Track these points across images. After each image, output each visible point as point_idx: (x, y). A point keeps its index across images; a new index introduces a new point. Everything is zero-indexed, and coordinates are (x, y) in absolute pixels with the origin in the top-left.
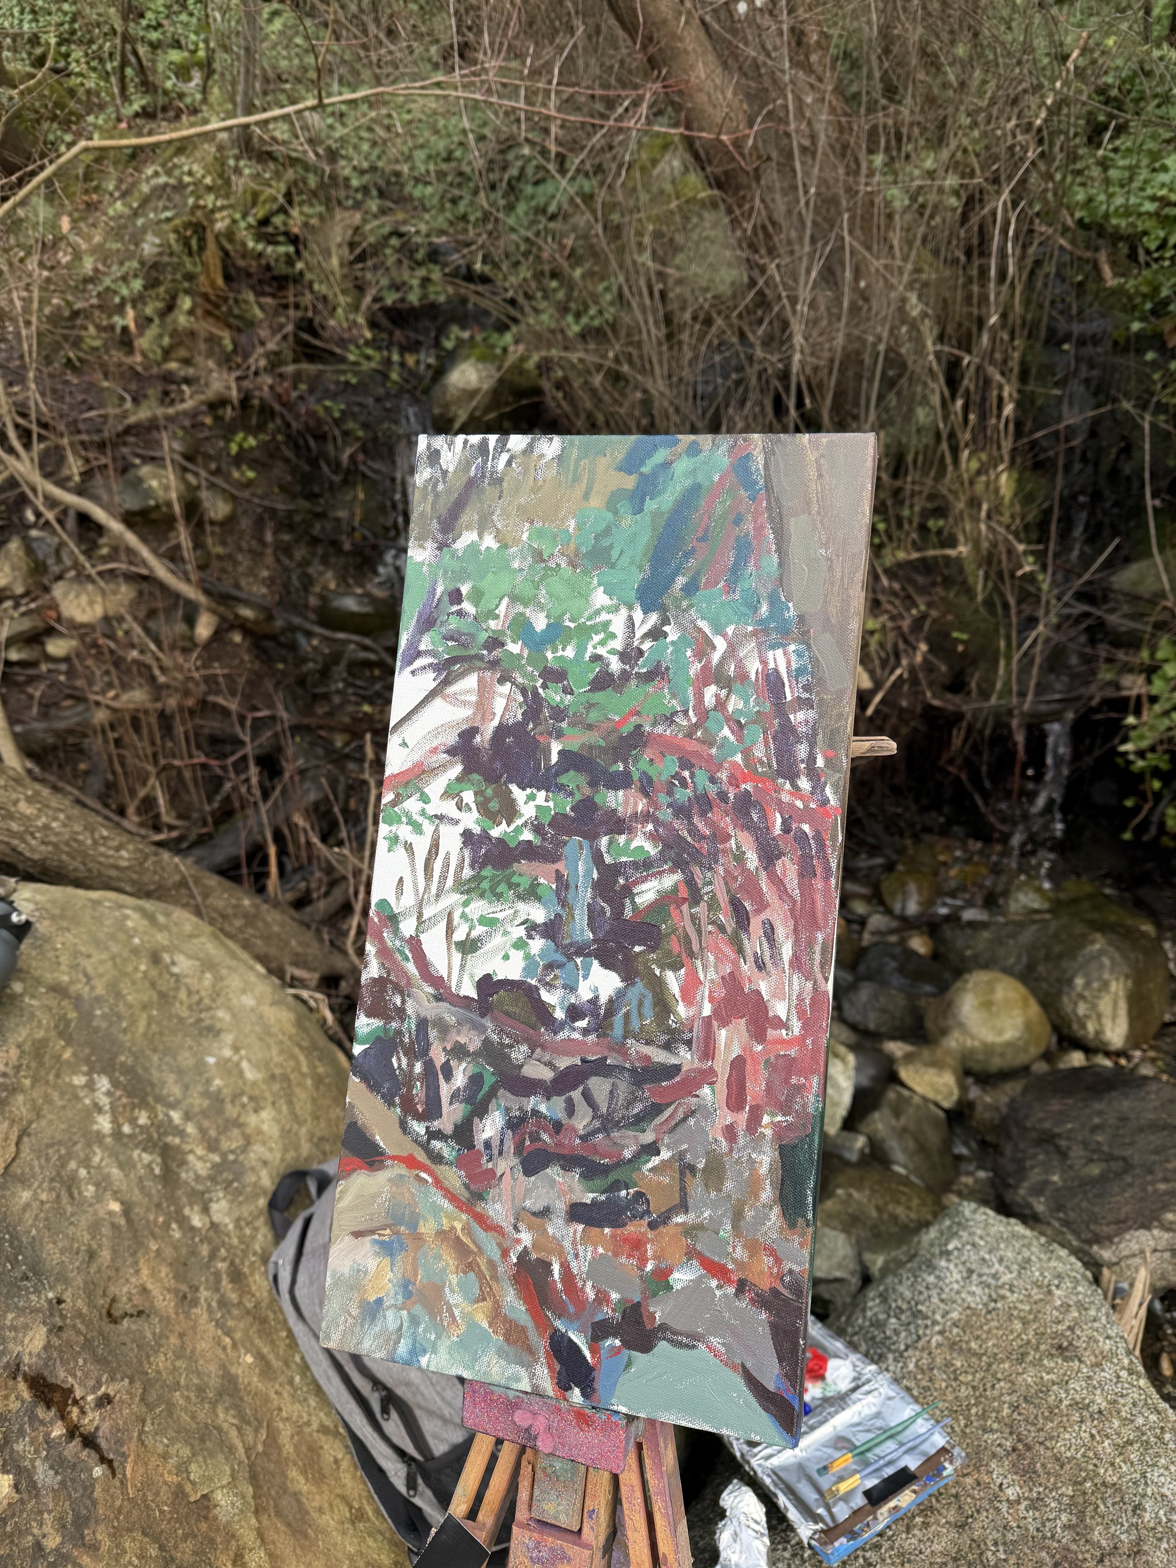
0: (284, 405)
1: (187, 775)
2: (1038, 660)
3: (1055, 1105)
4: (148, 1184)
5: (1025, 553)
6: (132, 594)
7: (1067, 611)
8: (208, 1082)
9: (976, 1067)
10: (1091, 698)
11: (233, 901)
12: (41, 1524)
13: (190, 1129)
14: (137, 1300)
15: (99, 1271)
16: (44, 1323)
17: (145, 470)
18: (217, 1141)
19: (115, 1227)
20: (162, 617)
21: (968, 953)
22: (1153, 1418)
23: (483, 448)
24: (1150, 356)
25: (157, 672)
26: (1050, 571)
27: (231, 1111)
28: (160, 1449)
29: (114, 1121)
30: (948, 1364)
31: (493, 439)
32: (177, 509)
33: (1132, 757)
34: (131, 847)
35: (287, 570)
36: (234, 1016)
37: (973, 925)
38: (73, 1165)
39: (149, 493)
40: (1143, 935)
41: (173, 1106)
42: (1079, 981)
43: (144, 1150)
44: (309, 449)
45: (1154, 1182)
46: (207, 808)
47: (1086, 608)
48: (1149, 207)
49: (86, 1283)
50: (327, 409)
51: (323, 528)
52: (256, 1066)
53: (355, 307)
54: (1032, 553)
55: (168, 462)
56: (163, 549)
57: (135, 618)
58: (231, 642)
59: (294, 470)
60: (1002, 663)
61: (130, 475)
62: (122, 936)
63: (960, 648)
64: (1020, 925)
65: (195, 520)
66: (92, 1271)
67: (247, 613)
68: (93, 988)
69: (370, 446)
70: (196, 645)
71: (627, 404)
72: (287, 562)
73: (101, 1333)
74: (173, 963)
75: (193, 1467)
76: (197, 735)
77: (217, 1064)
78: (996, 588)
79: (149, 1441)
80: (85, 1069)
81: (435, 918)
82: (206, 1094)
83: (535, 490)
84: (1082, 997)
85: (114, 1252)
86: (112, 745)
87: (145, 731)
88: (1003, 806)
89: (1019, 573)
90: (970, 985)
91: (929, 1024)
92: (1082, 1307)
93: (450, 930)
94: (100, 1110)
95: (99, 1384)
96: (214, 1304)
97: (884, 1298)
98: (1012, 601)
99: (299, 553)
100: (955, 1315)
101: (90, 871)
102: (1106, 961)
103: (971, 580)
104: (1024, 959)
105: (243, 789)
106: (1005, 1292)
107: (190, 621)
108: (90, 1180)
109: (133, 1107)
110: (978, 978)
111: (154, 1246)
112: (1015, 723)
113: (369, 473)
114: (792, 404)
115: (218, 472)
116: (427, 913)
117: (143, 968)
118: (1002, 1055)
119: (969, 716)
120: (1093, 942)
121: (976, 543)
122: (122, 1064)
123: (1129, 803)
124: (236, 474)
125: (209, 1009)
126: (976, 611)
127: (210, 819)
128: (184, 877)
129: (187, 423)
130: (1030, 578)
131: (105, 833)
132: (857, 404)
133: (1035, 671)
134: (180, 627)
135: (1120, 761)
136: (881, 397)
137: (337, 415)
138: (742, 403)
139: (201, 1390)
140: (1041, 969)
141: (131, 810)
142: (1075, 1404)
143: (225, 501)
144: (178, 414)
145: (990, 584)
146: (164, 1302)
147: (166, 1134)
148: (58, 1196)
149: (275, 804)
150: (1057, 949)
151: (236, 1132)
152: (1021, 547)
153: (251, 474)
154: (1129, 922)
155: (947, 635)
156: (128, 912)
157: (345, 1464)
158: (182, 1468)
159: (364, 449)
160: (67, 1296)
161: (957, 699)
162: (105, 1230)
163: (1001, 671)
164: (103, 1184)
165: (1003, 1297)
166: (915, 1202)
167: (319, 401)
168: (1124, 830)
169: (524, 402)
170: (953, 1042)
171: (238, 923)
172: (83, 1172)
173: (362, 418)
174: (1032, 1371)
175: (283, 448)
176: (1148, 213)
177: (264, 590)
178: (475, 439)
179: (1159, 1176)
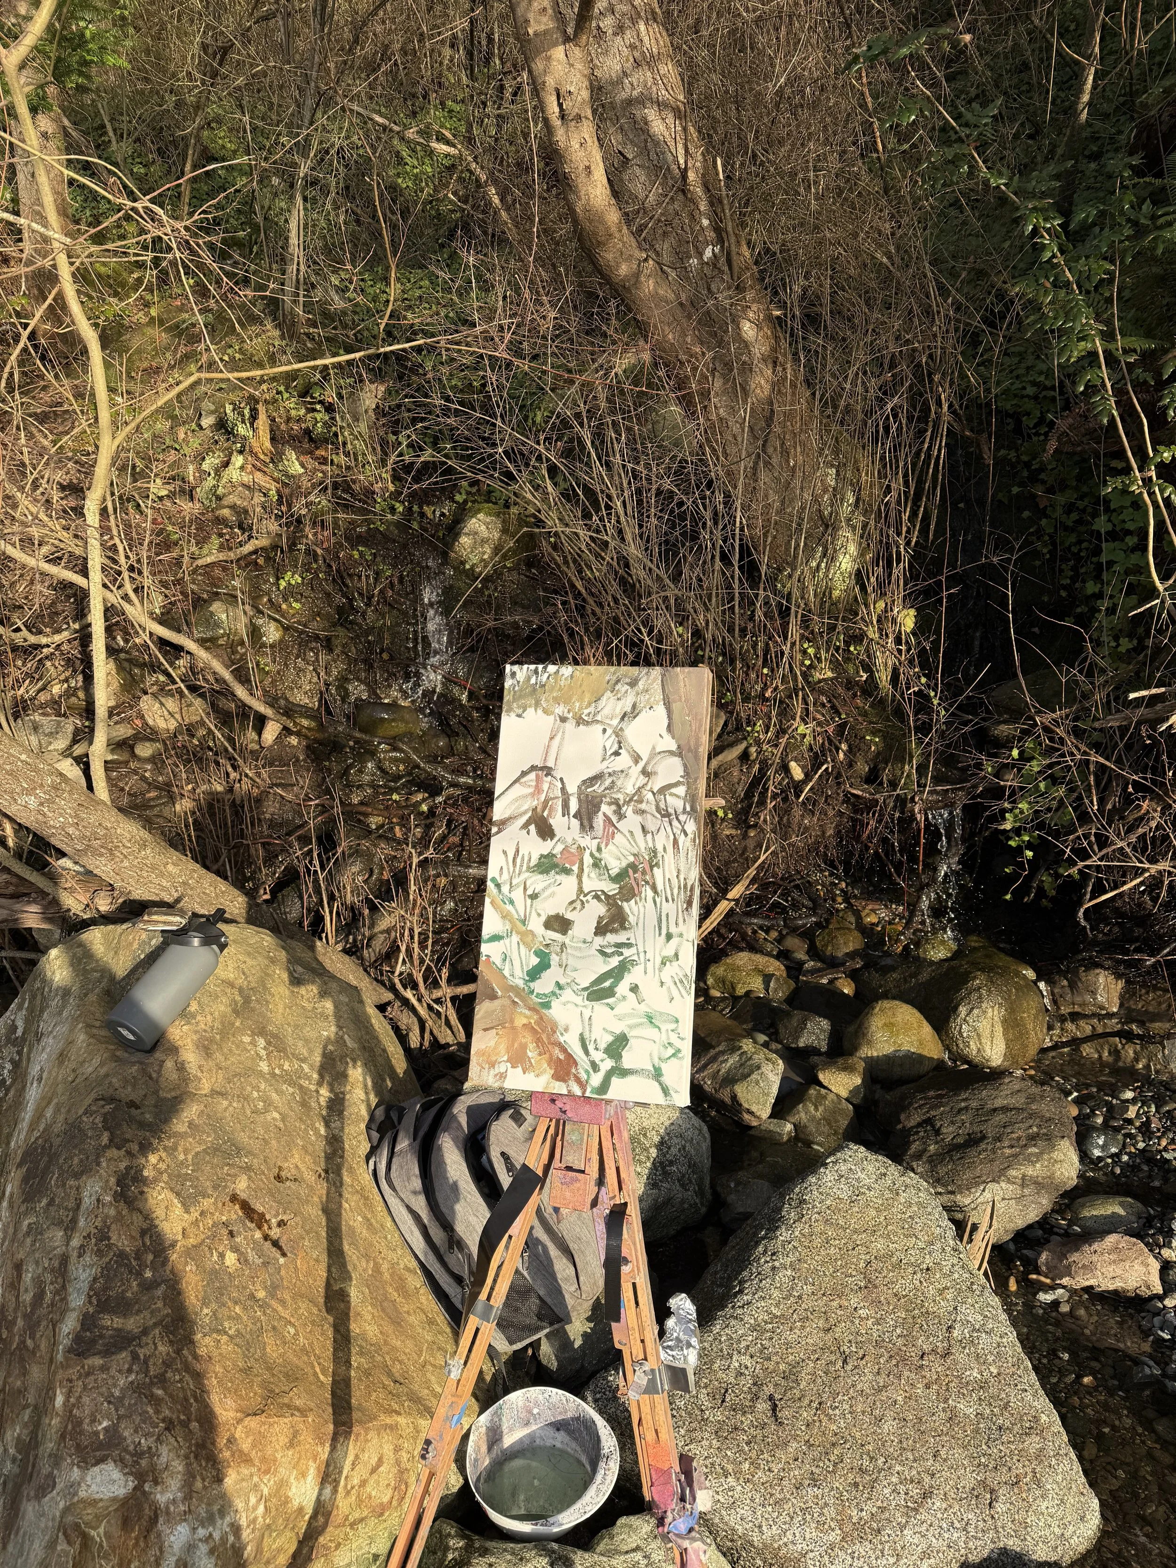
0: (325, 549)
2: (933, 757)
3: (933, 1094)
5: (919, 675)
7: (953, 719)
9: (881, 1076)
10: (977, 787)
12: (254, 1284)
14: (294, 1170)
15: (271, 1151)
16: (247, 1175)
19: (277, 1127)
23: (536, 672)
24: (1026, 514)
26: (939, 688)
27: (340, 1067)
28: (314, 1255)
29: (270, 1065)
31: (540, 667)
33: (1010, 834)
36: (335, 1007)
38: (249, 1089)
39: (219, 625)
41: (302, 1060)
42: (963, 1010)
43: (289, 1085)
45: (1001, 1148)
47: (967, 717)
48: (1030, 390)
49: (264, 1157)
50: (360, 553)
53: (383, 462)
54: (925, 675)
55: (238, 600)
63: (873, 748)
66: (267, 1151)
69: (396, 582)
73: (275, 1186)
75: (334, 1270)
77: (329, 1036)
80: (249, 1032)
81: (517, 885)
82: (323, 1055)
83: (560, 689)
84: (964, 1021)
85: (278, 1142)
87: (218, 817)
91: (847, 1042)
93: (525, 889)
94: (261, 1058)
95: (278, 1214)
98: (910, 712)
100: (828, 1202)
102: (985, 993)
104: (922, 992)
108: (260, 1099)
109: (280, 1058)
110: (884, 1006)
112: (916, 808)
113: (394, 604)
116: (514, 882)
118: (901, 1065)
119: (881, 802)
120: (975, 978)
122: (271, 1032)
123: (1009, 870)
124: (284, 606)
126: (887, 718)
130: (924, 694)
133: (931, 765)
135: (1000, 837)
137: (369, 558)
140: (934, 1000)
143: (276, 627)
149: (330, 872)
153: (296, 605)
154: (1012, 967)
155: (862, 738)
157: (422, 1291)
158: (328, 1270)
159: (391, 585)
160: (255, 1164)
161: (872, 789)
162: (272, 1129)
164: (268, 1102)
168: (1006, 891)
170: (863, 1053)
172: (255, 1094)
174: (881, 1241)
175: (324, 583)
176: (1028, 396)
178: (533, 667)
179: (1006, 1144)
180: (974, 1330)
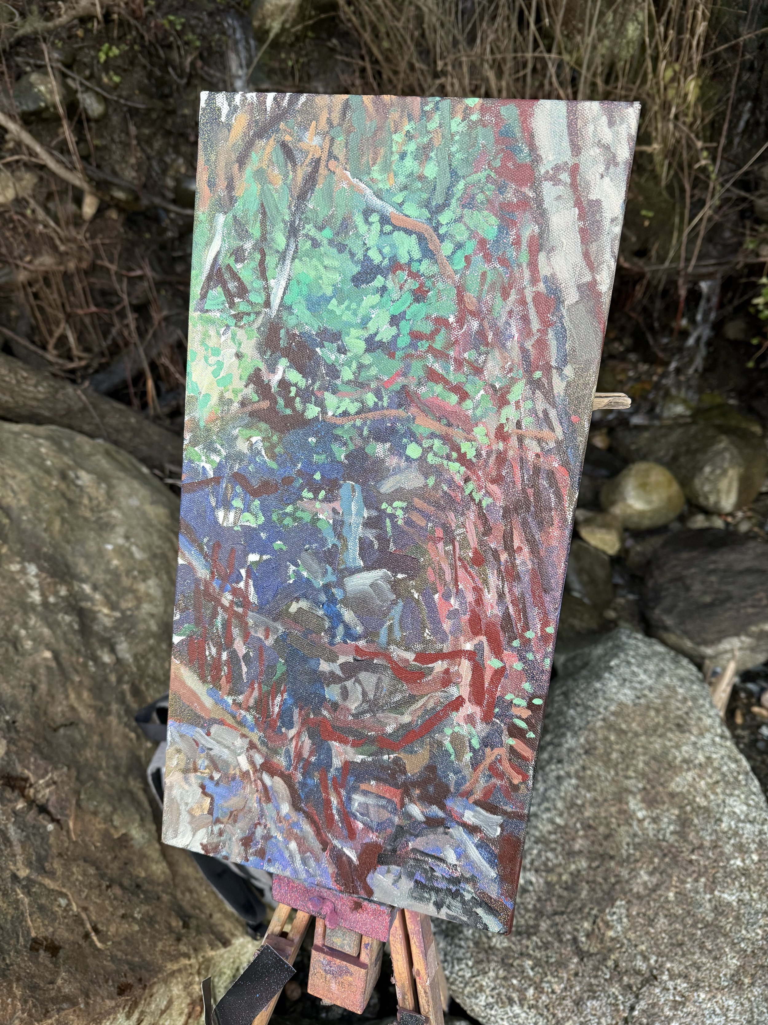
0: (137, 19)
1: (87, 321)
2: (702, 233)
3: (685, 555)
4: (70, 636)
5: (702, 149)
6: (35, 180)
7: (728, 195)
8: (109, 562)
9: (632, 526)
10: (737, 263)
11: (123, 420)
12: (15, 864)
13: (98, 596)
14: (69, 714)
15: (40, 698)
16: (4, 737)
17: (34, 77)
18: (118, 603)
19: (48, 668)
20: (57, 198)
21: (633, 447)
22: (733, 766)
25: (58, 242)
26: (718, 163)
27: (126, 582)
28: (92, 808)
29: (43, 594)
30: (606, 739)
32: (61, 111)
33: (761, 307)
34: (45, 384)
35: (149, 158)
36: (124, 514)
37: (639, 428)
38: (16, 627)
39: (38, 97)
40: (753, 434)
41: (83, 581)
42: (707, 469)
43: (66, 613)
44: (159, 57)
45: (745, 607)
46: (104, 344)
47: (743, 194)
49: (31, 707)
50: (171, 22)
51: (174, 123)
52: (143, 549)
54: (707, 149)
55: (50, 69)
56: (54, 143)
57: (37, 202)
58: (110, 218)
59: (150, 75)
60: (675, 235)
61: (23, 82)
62: (37, 460)
63: (647, 223)
64: (671, 428)
65: (76, 119)
66: (36, 698)
67: (120, 195)
68: (19, 500)
69: (205, 54)
70: (84, 221)
71: (403, 19)
72: (149, 151)
73: (45, 739)
74: (77, 477)
75: (115, 817)
76: (92, 290)
77: (114, 550)
78: (676, 174)
79: (84, 804)
80: (18, 559)
82: (107, 571)
84: (707, 479)
85: (50, 684)
86: (31, 298)
87: (54, 287)
88: (665, 340)
89: (697, 166)
90: (633, 472)
91: (603, 498)
92: (694, 699)
94: (31, 587)
95: (46, 772)
96: (122, 713)
97: (566, 694)
98: (688, 187)
99: (158, 144)
100: (612, 708)
101: (17, 403)
102: (727, 455)
103: (658, 168)
104: (671, 452)
105: (126, 333)
106: (646, 692)
107: (78, 201)
108: (29, 636)
109: (55, 584)
110: (639, 467)
111: (77, 679)
112: (681, 281)
113: (206, 77)
114: (532, 20)
115: (91, 77)
117: (55, 483)
118: (650, 518)
119: (648, 276)
120: (720, 442)
121: (665, 140)
122: (45, 554)
123: (755, 341)
124: (105, 80)
125: (106, 510)
126: (660, 194)
127: (106, 352)
128: (85, 405)
129: (64, 35)
130: (704, 169)
131: (25, 374)
132: (582, 21)
133: (699, 242)
134: (71, 207)
135: (752, 310)
136: (602, 14)
137: (179, 28)
138: (493, 18)
139: (116, 768)
140: (682, 460)
141: (50, 347)
142: (685, 761)
143: (99, 102)
144: (56, 27)
145: (672, 173)
146: (86, 714)
147: (81, 600)
148: (7, 651)
149: (149, 344)
150: (694, 446)
151: (130, 596)
152: (700, 144)
153: (116, 79)
154: (744, 425)
155: (638, 213)
156: (41, 441)
158: (108, 819)
159: (201, 56)
160: (19, 717)
161: (641, 262)
162: (42, 671)
163: (674, 241)
164: (38, 640)
165: (645, 696)
166: (586, 616)
167: (165, 15)
168: (749, 359)
169: (323, 16)
170: (617, 510)
171: (128, 435)
172: (23, 632)
173: (198, 30)
174: (659, 741)
175: (140, 56)
177: (134, 174)
179: (750, 602)
180: (739, 821)
